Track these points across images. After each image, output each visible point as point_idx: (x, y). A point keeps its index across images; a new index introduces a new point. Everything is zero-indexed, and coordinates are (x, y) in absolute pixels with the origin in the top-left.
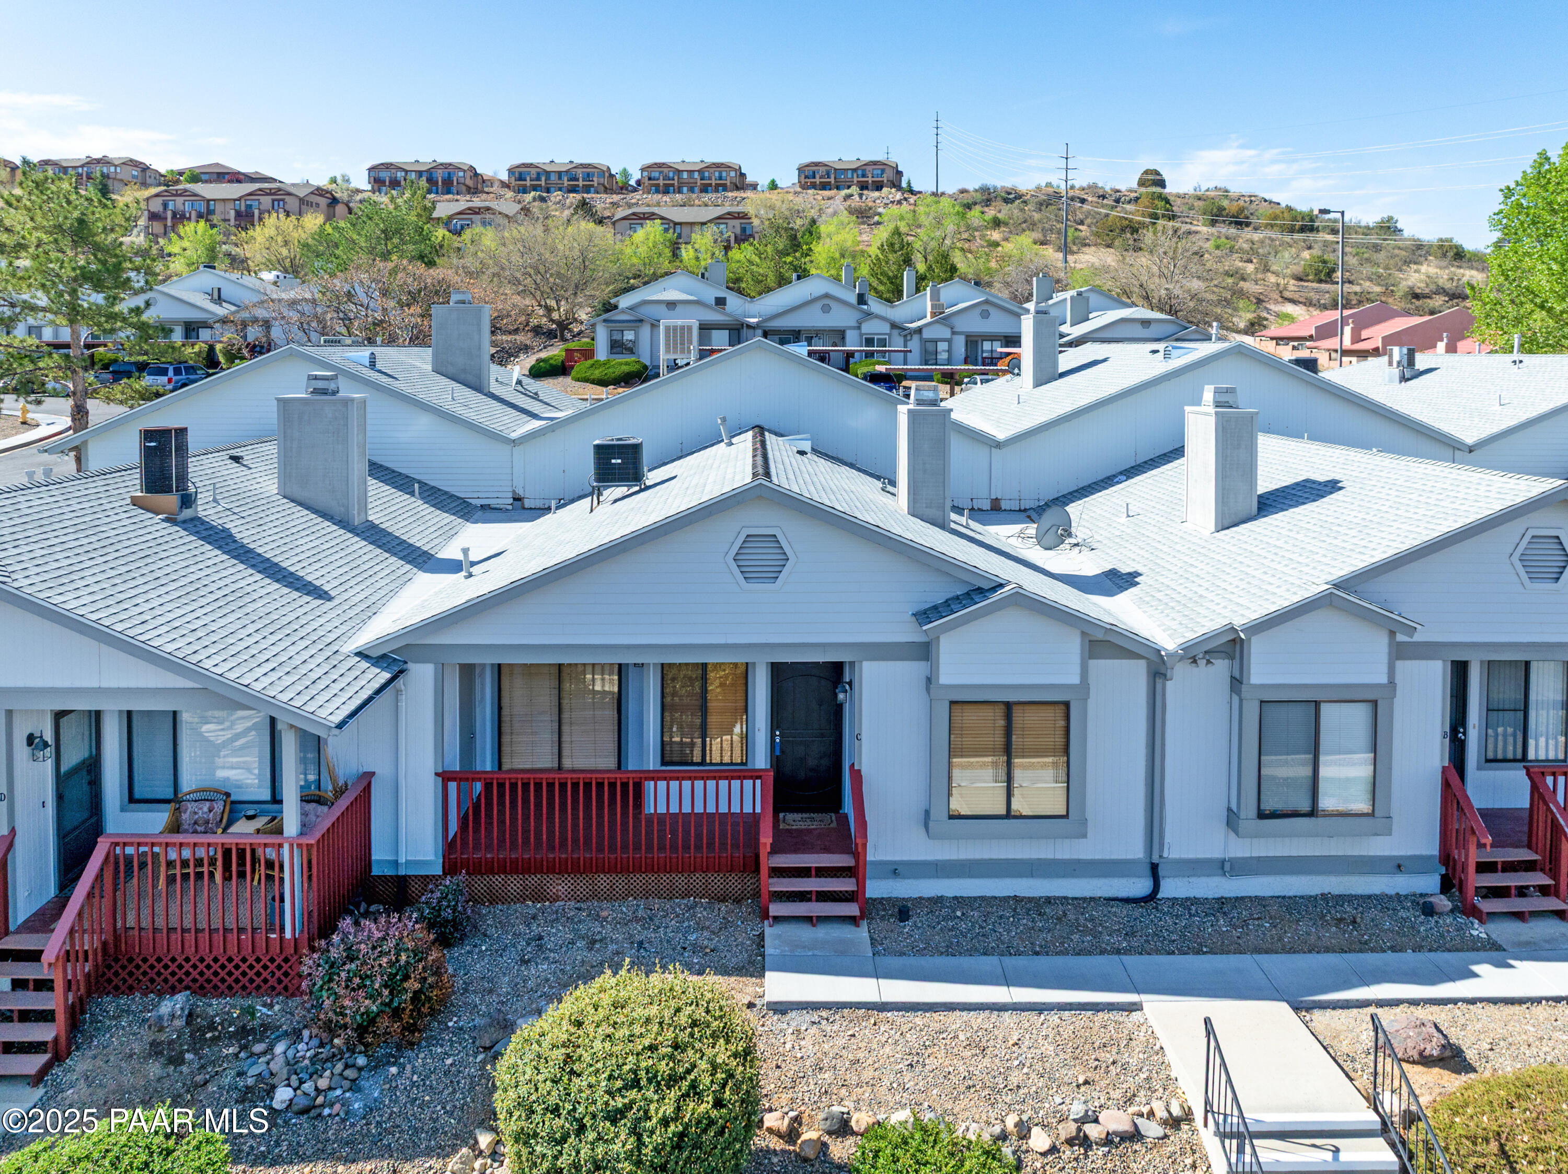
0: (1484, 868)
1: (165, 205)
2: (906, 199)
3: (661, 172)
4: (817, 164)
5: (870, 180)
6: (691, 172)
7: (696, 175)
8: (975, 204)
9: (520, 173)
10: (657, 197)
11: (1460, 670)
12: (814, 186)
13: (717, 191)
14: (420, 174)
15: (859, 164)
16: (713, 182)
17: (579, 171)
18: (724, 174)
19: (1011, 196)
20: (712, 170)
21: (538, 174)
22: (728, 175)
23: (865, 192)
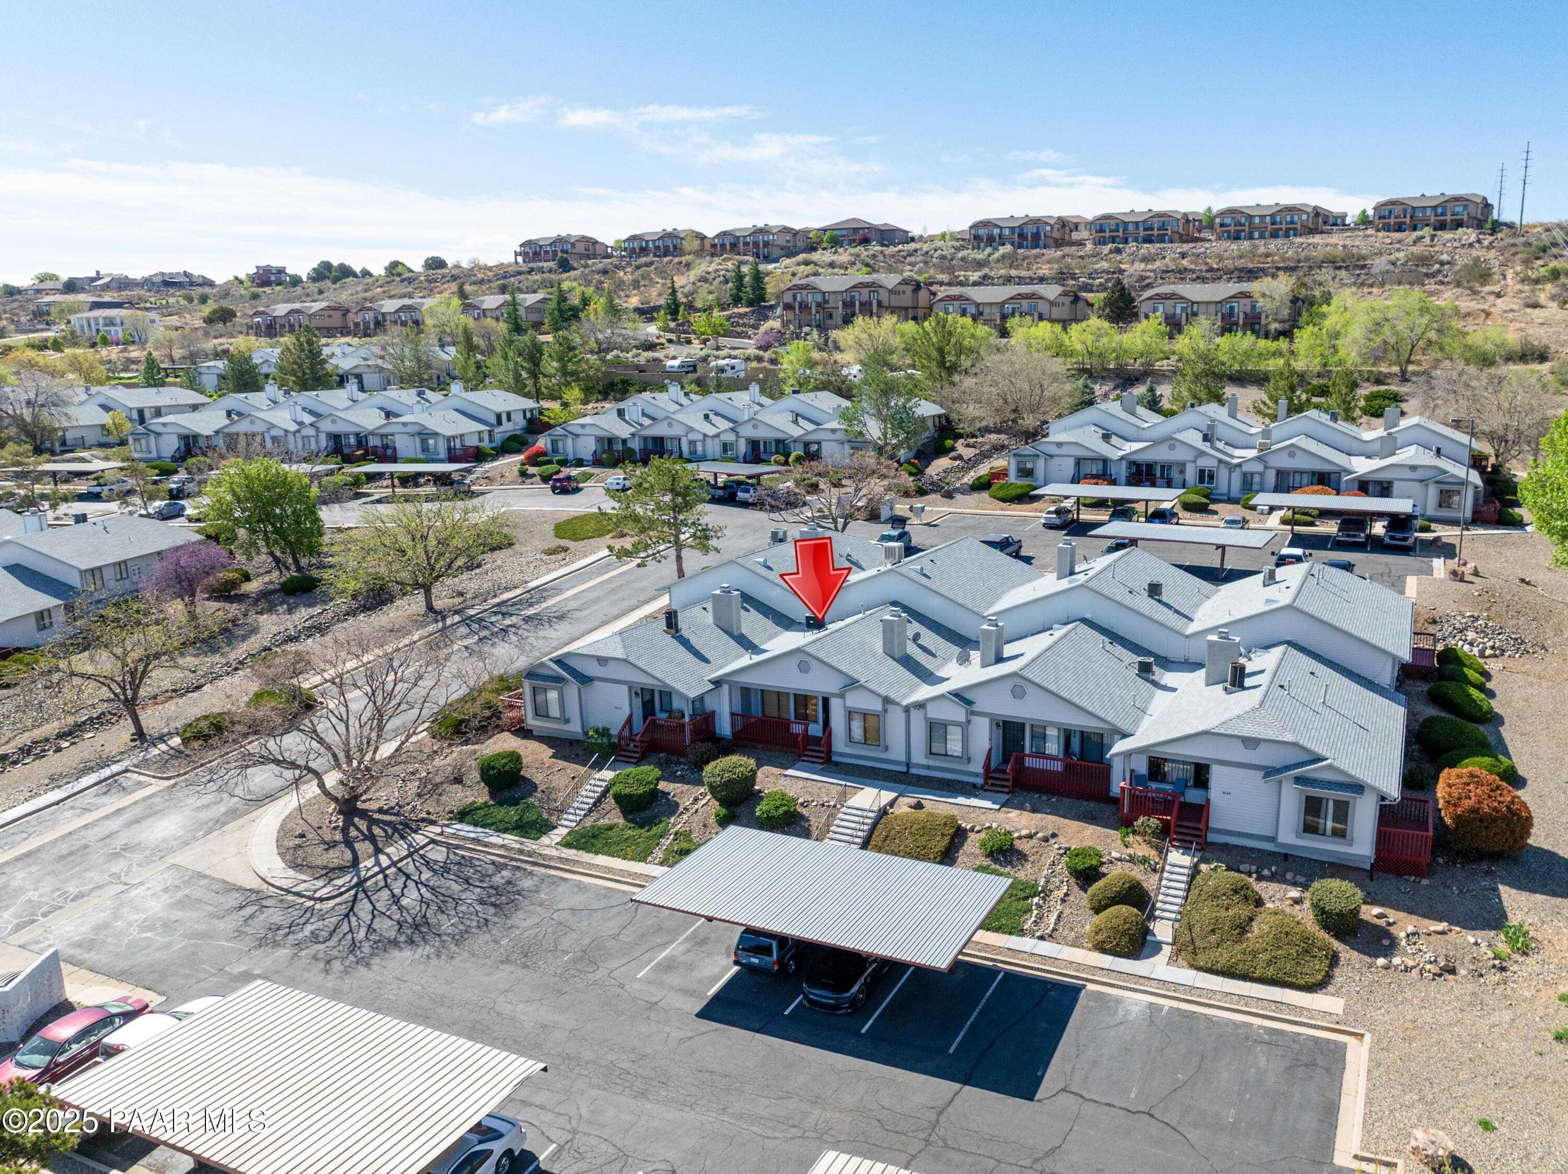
1: (794, 297)
2: (1479, 242)
3: (1233, 218)
4: (1394, 203)
5: (1448, 218)
6: (1262, 217)
7: (1268, 219)
9: (1101, 225)
10: (1227, 244)
12: (1387, 228)
13: (1287, 235)
14: (1012, 229)
15: (1442, 200)
16: (1284, 227)
17: (1156, 220)
18: (1296, 218)
20: (1283, 214)
21: (1117, 225)
22: (1300, 218)
23: (1440, 233)
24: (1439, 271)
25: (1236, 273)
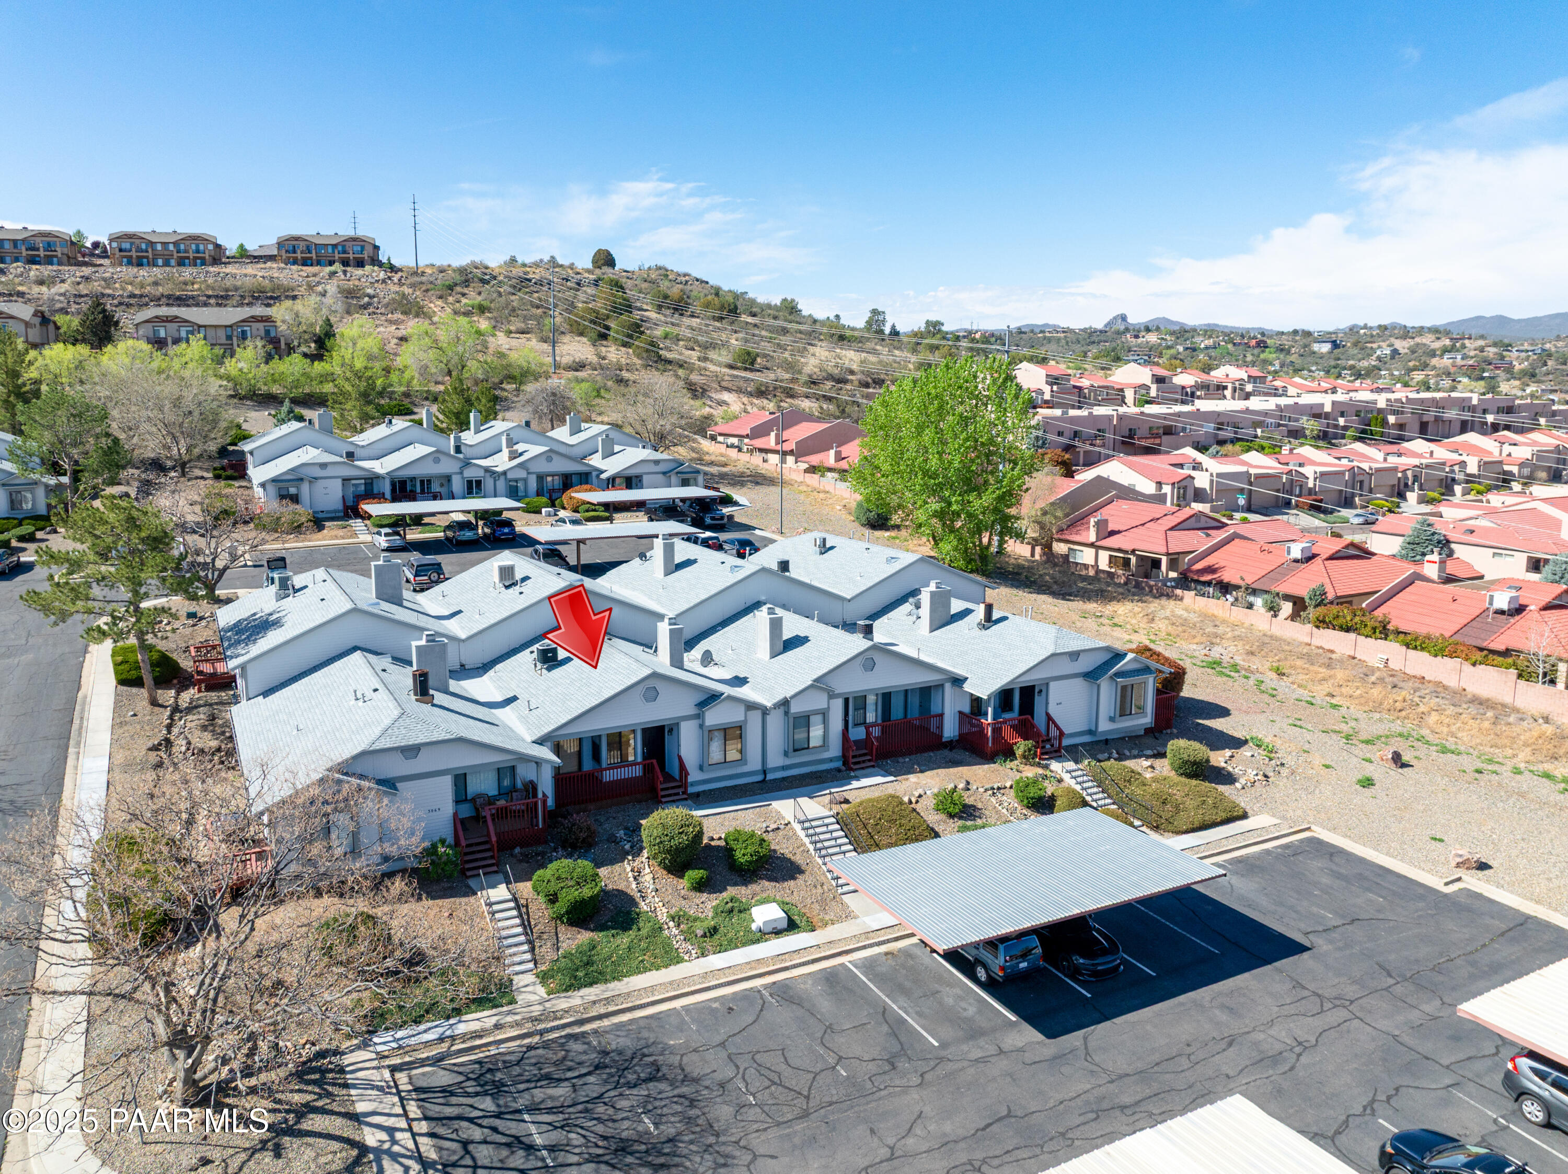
0: (854, 757)
2: (389, 278)
3: (132, 243)
4: (297, 239)
5: (351, 256)
6: (165, 244)
7: (171, 247)
8: (456, 285)
10: (133, 270)
11: (846, 701)
12: (295, 262)
13: (196, 265)
15: (338, 240)
16: (191, 255)
17: (38, 240)
18: (201, 247)
19: (487, 277)
20: (188, 242)
22: (206, 248)
23: (349, 269)
24: (369, 304)
25: (164, 300)
